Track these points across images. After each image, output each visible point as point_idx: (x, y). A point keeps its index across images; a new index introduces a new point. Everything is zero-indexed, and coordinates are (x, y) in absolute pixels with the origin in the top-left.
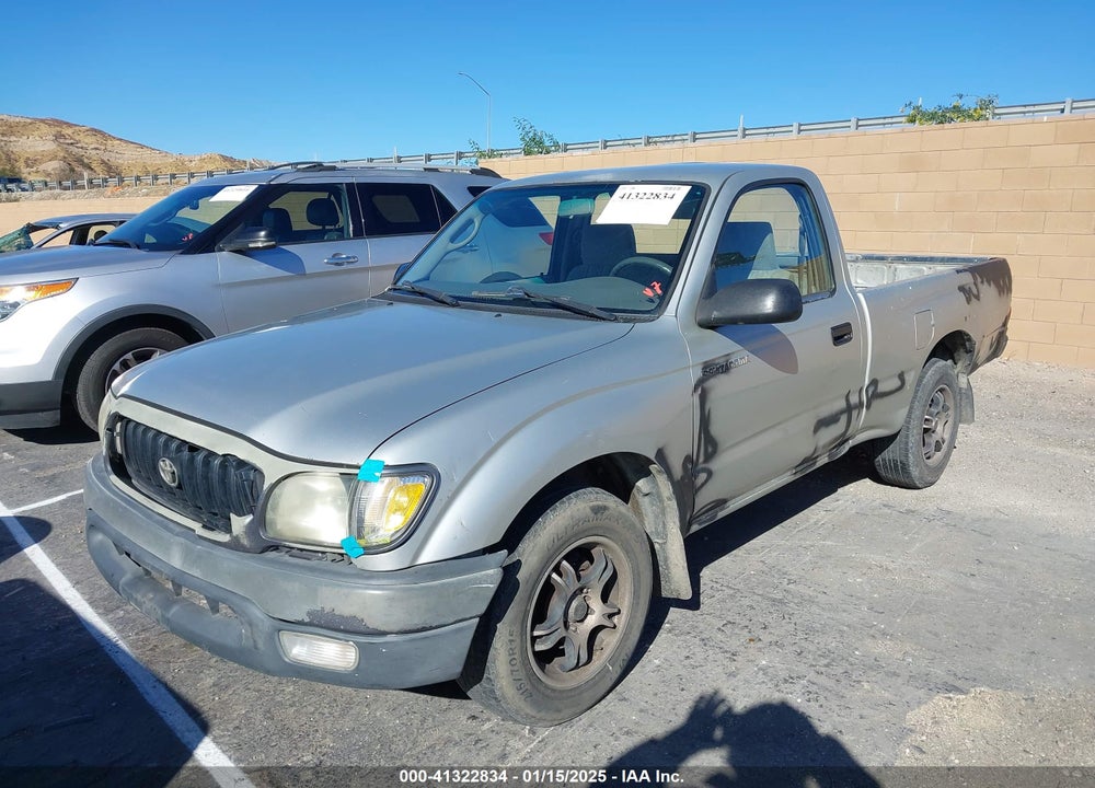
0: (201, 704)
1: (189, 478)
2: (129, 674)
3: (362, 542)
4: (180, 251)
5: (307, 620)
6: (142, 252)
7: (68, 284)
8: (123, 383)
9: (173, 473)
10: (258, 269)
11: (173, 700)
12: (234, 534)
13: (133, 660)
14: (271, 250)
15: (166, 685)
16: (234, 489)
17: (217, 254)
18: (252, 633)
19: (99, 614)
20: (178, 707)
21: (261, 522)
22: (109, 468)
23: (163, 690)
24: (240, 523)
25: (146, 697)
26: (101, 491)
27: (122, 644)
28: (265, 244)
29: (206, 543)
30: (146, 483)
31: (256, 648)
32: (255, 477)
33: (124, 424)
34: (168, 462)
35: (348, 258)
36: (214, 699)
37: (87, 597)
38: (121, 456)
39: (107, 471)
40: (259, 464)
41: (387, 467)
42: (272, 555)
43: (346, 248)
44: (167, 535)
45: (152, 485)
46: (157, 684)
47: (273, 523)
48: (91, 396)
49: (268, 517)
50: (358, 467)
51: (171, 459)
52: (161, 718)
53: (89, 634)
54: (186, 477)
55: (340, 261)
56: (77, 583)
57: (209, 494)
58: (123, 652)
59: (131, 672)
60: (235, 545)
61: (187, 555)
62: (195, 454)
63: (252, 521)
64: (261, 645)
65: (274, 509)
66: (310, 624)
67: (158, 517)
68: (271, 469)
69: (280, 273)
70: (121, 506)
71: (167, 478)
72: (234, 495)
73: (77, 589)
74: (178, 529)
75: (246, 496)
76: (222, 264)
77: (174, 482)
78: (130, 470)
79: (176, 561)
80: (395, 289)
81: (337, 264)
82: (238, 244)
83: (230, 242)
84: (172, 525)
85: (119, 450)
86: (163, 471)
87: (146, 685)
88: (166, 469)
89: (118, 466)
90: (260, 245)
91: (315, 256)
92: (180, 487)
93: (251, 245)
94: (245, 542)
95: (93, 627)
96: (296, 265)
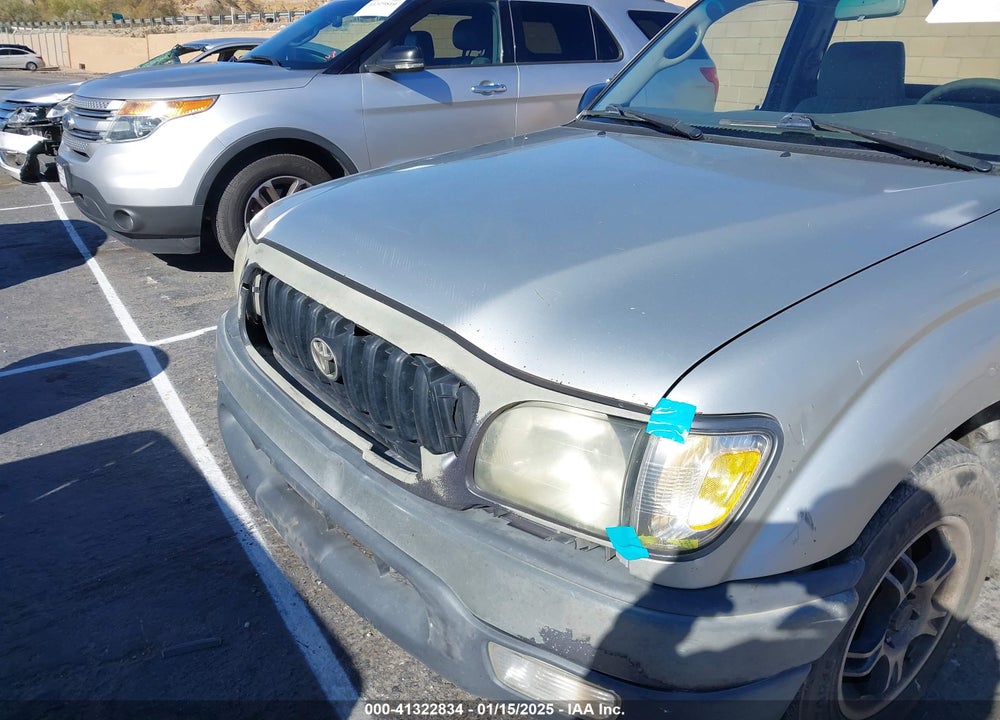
0: (350, 640)
1: (354, 372)
2: (265, 580)
3: (649, 541)
4: (324, 70)
5: (540, 640)
6: (284, 70)
7: (210, 101)
8: (266, 220)
9: (332, 361)
10: (402, 94)
11: (316, 629)
12: (425, 477)
13: (269, 559)
14: (420, 73)
15: (306, 602)
16: (424, 405)
17: (362, 75)
18: (445, 634)
19: (233, 486)
20: (323, 641)
21: (467, 468)
22: (246, 336)
23: (305, 612)
24: (434, 465)
25: (284, 617)
26: (236, 366)
27: (258, 535)
28: (413, 66)
29: (378, 475)
30: (291, 359)
31: (449, 653)
32: (459, 394)
33: (266, 278)
34: (324, 344)
35: (496, 86)
36: (364, 635)
37: (221, 461)
38: (260, 318)
39: (243, 338)
40: (470, 378)
41: (699, 417)
42: (480, 516)
43: (496, 75)
44: (318, 446)
45: (298, 364)
46: (297, 599)
47: (485, 470)
48: (230, 225)
49: (479, 460)
50: (648, 412)
51: (328, 341)
52: (302, 655)
53: (221, 513)
54: (349, 371)
55: (489, 90)
56: (211, 441)
57: (382, 402)
58: (258, 545)
59: (267, 578)
60: (424, 490)
61: (347, 483)
62: (364, 339)
63: (454, 465)
64: (457, 652)
65: (490, 452)
66: (545, 647)
67: (309, 417)
68: (490, 390)
69: (426, 100)
70: (260, 392)
71: (322, 367)
72: (424, 414)
73: (211, 450)
74: (335, 442)
75: (444, 421)
76: (366, 86)
77: (332, 371)
78: (272, 338)
79: (332, 486)
80: (589, 117)
81: (485, 93)
82: (384, 65)
83: (375, 62)
84: (326, 433)
85: (258, 310)
86: (318, 355)
87: (283, 600)
88: (322, 353)
89: (256, 331)
90: (407, 66)
91: (462, 82)
92: (340, 380)
93: (398, 67)
94: (441, 492)
95: (225, 505)
96: (441, 91)
